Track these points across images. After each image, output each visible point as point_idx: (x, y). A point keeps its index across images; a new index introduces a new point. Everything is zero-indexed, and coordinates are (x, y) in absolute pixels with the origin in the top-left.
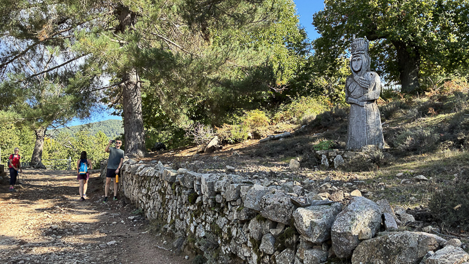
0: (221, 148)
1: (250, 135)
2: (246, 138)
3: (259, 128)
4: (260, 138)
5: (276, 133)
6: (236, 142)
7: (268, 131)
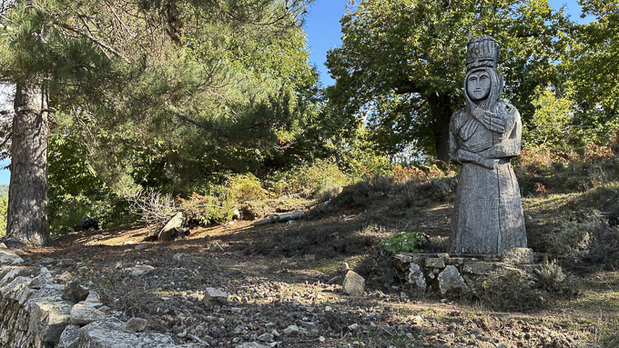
0: (187, 233)
1: (237, 213)
2: (230, 217)
3: (251, 203)
4: (252, 219)
5: (279, 211)
6: (214, 223)
7: (267, 208)
